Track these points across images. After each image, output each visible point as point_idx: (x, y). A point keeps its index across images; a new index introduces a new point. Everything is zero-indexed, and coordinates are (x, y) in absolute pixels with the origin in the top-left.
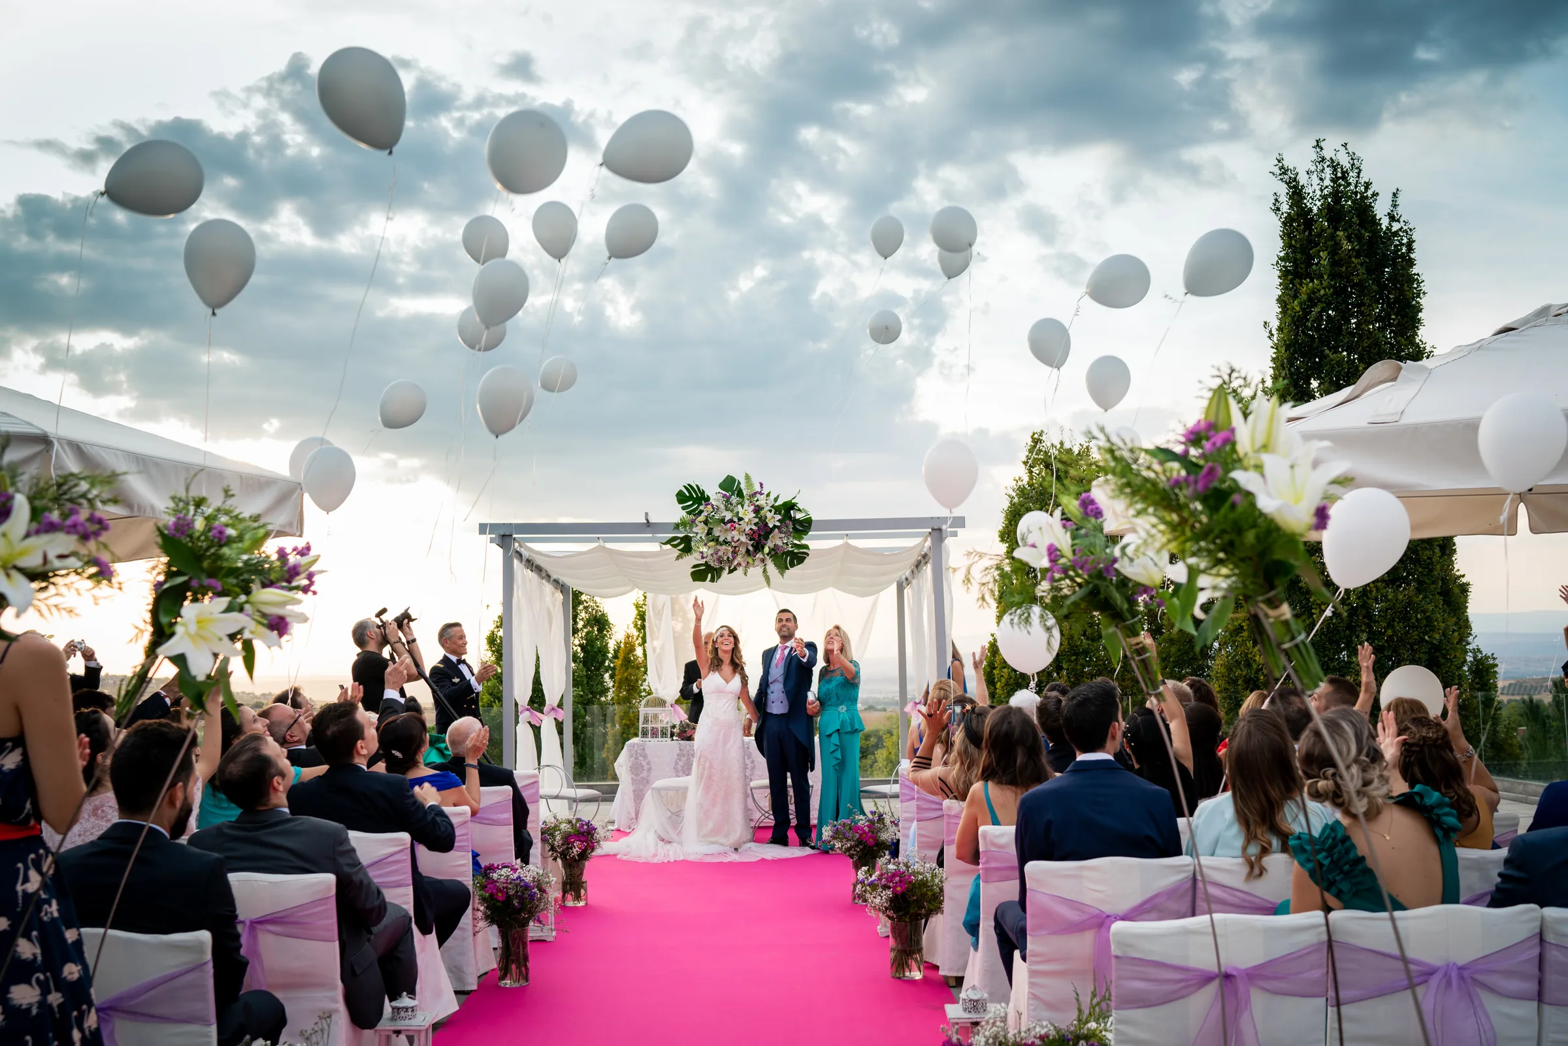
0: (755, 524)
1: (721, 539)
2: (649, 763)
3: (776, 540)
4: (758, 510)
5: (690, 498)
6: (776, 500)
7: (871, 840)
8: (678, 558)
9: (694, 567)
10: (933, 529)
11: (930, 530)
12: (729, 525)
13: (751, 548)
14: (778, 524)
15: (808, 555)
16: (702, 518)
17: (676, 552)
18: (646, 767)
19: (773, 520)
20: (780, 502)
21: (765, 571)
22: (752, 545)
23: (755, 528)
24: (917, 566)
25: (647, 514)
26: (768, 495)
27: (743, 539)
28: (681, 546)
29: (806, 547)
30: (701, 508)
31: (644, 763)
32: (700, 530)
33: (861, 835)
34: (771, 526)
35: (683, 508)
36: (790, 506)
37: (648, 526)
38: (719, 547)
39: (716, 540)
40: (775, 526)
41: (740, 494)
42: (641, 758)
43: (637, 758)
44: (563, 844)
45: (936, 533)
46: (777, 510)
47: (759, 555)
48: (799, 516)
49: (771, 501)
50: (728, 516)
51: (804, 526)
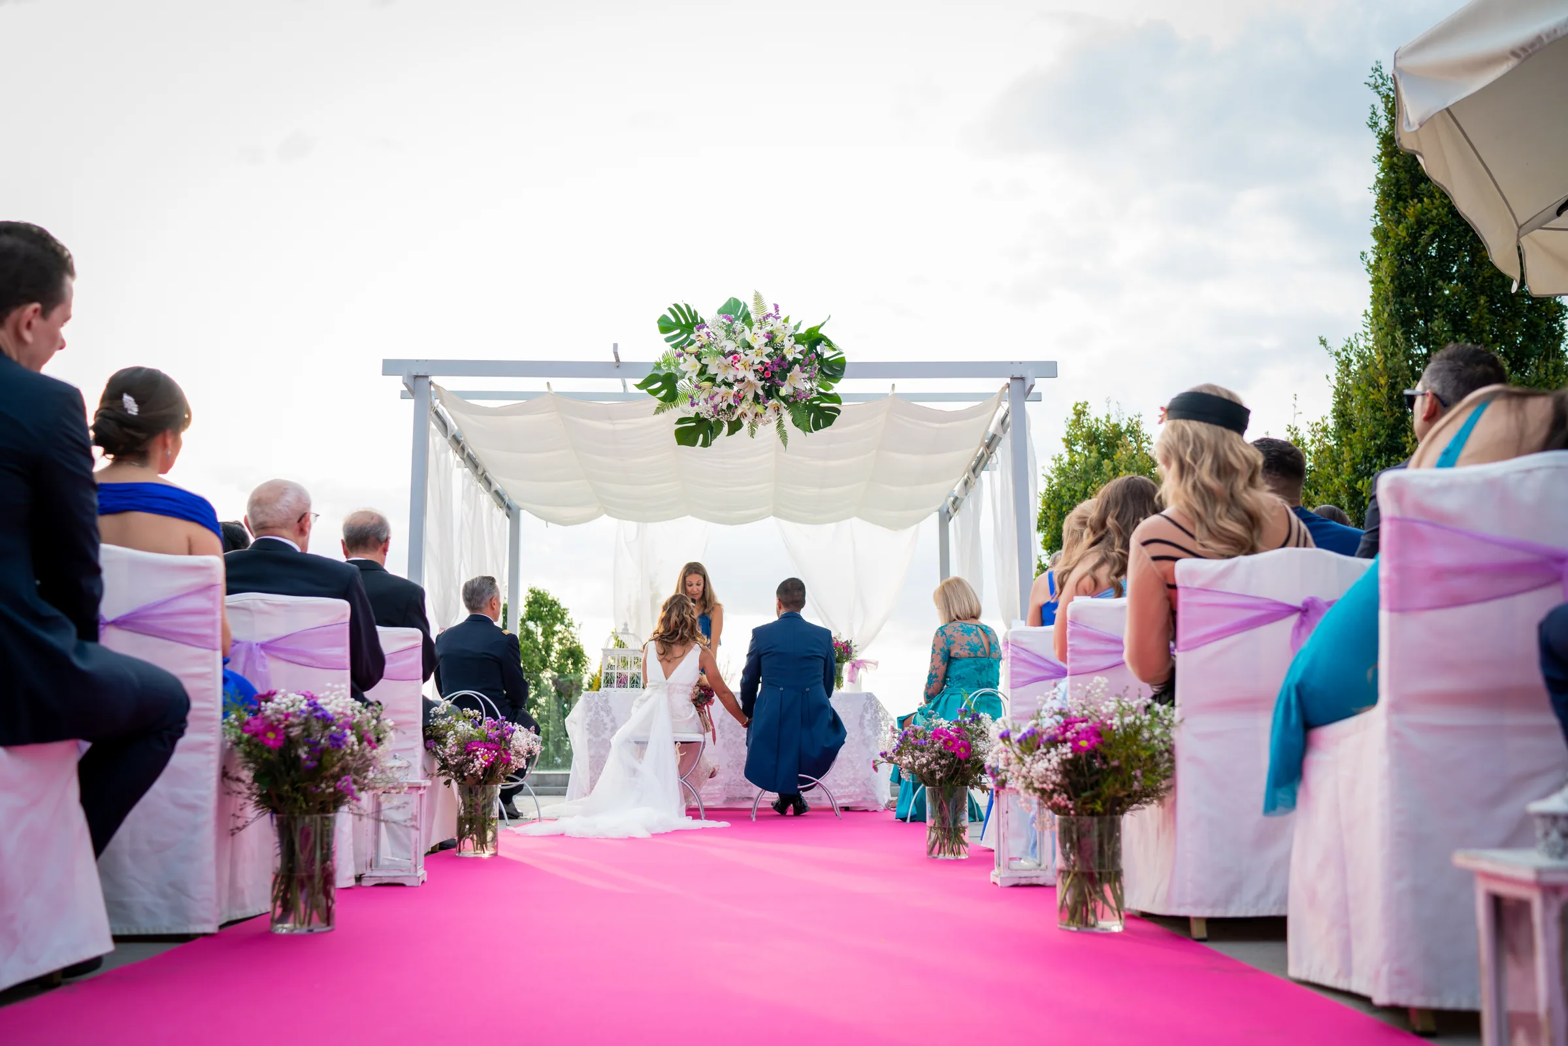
0: (768, 356)
1: (719, 379)
2: (613, 720)
3: (798, 382)
4: (771, 337)
5: (678, 324)
6: (797, 328)
8: (659, 410)
9: (681, 421)
10: (1013, 378)
11: (1008, 380)
12: (731, 358)
13: (761, 392)
14: (800, 357)
15: (838, 411)
16: (693, 349)
17: (656, 402)
18: (609, 726)
19: (792, 352)
20: (802, 330)
21: (780, 425)
22: (763, 388)
23: (766, 360)
25: (615, 346)
26: (786, 320)
27: (751, 376)
28: (663, 392)
29: (835, 398)
30: (692, 337)
31: (607, 720)
32: (690, 366)
34: (790, 358)
35: (668, 340)
36: (814, 339)
37: (617, 368)
38: (716, 389)
39: (712, 379)
40: (796, 361)
41: (746, 318)
42: (602, 713)
43: (597, 713)
45: (1018, 383)
46: (799, 340)
47: (773, 402)
48: (828, 354)
49: (790, 331)
50: (730, 346)
51: (834, 370)
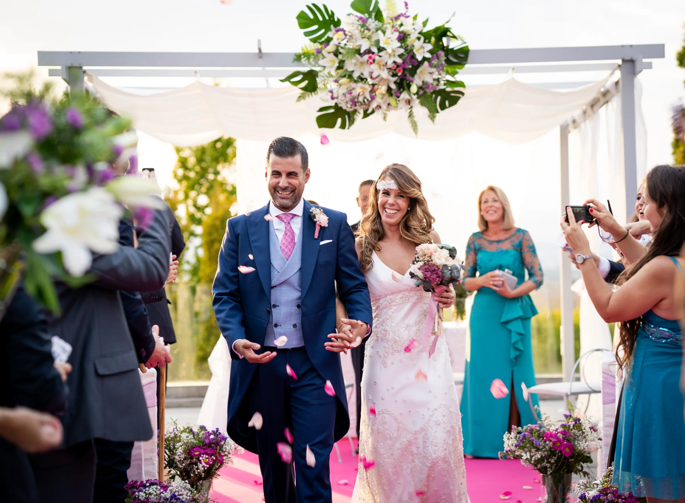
0: (400, 56)
1: (356, 75)
3: (426, 76)
4: (403, 37)
5: (316, 21)
6: (425, 24)
7: (567, 450)
8: (301, 97)
9: (321, 110)
10: (624, 61)
11: (620, 62)
12: (366, 57)
13: (393, 86)
14: (428, 56)
15: (463, 94)
16: (331, 47)
17: (297, 91)
19: (422, 50)
20: (430, 27)
21: (411, 115)
22: (395, 83)
23: (399, 61)
24: (592, 106)
25: (259, 42)
26: (415, 18)
27: (385, 74)
28: (305, 83)
29: (461, 84)
30: (330, 34)
32: (328, 63)
33: (554, 443)
34: (419, 58)
35: (307, 34)
36: (440, 32)
37: (260, 58)
38: (353, 85)
39: (350, 76)
40: (424, 59)
41: (379, 16)
44: (185, 459)
45: (628, 65)
46: (426, 37)
47: (404, 95)
48: (454, 45)
49: (419, 26)
50: (365, 45)
51: (459, 58)
